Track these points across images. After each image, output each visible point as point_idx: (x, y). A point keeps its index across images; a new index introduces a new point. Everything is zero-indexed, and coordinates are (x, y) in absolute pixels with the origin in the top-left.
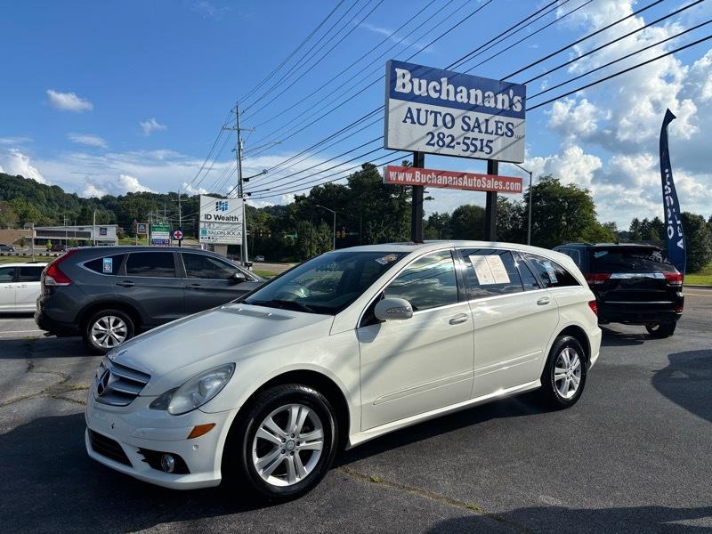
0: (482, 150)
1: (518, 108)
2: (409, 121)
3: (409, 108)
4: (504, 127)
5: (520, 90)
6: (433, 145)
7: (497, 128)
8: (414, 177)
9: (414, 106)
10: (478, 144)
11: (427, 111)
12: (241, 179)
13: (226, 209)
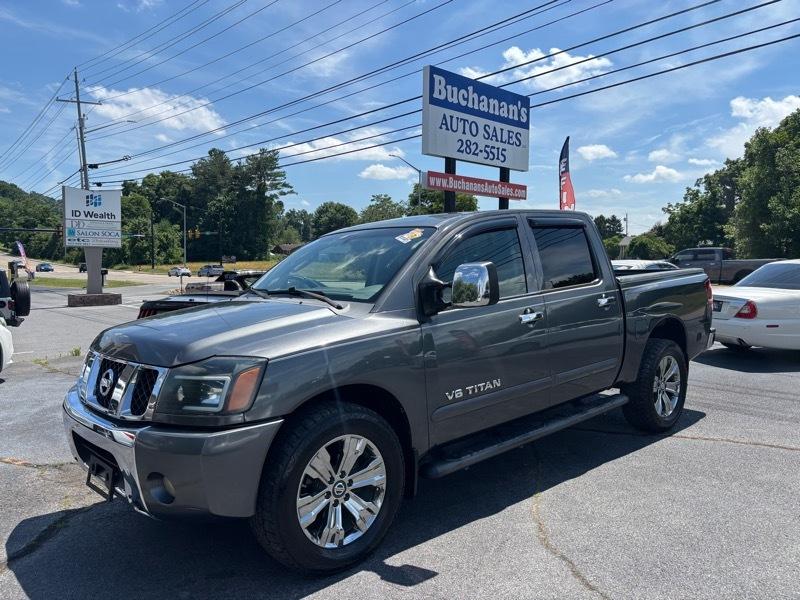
0: (498, 158)
1: (524, 119)
2: (444, 127)
4: (514, 136)
5: (525, 101)
6: (462, 152)
7: (509, 137)
8: (448, 183)
9: (449, 112)
10: (495, 151)
11: (457, 118)
12: (85, 165)
13: (100, 204)
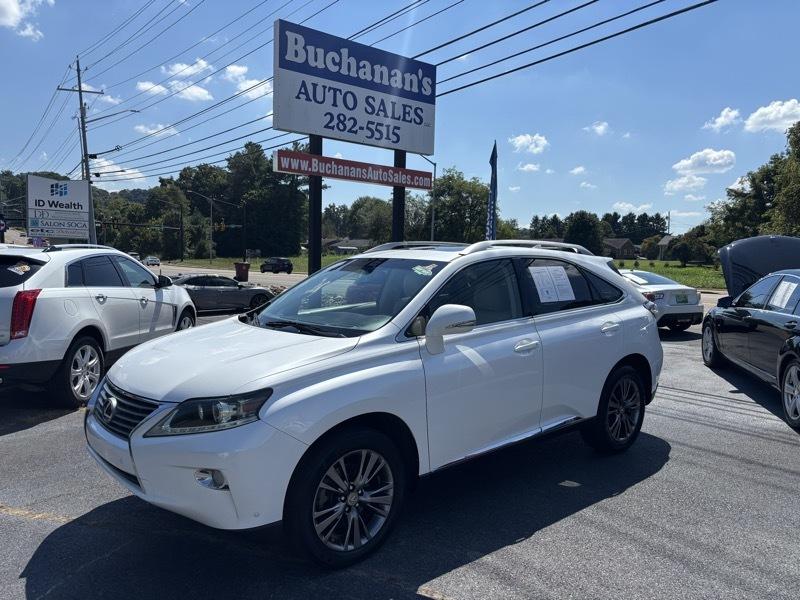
0: (388, 138)
1: (427, 92)
2: (303, 97)
3: (303, 82)
4: (412, 112)
5: (430, 71)
6: (333, 128)
7: (405, 113)
8: (310, 165)
9: (310, 79)
10: (384, 130)
11: (324, 87)
12: (86, 155)
13: (66, 193)
